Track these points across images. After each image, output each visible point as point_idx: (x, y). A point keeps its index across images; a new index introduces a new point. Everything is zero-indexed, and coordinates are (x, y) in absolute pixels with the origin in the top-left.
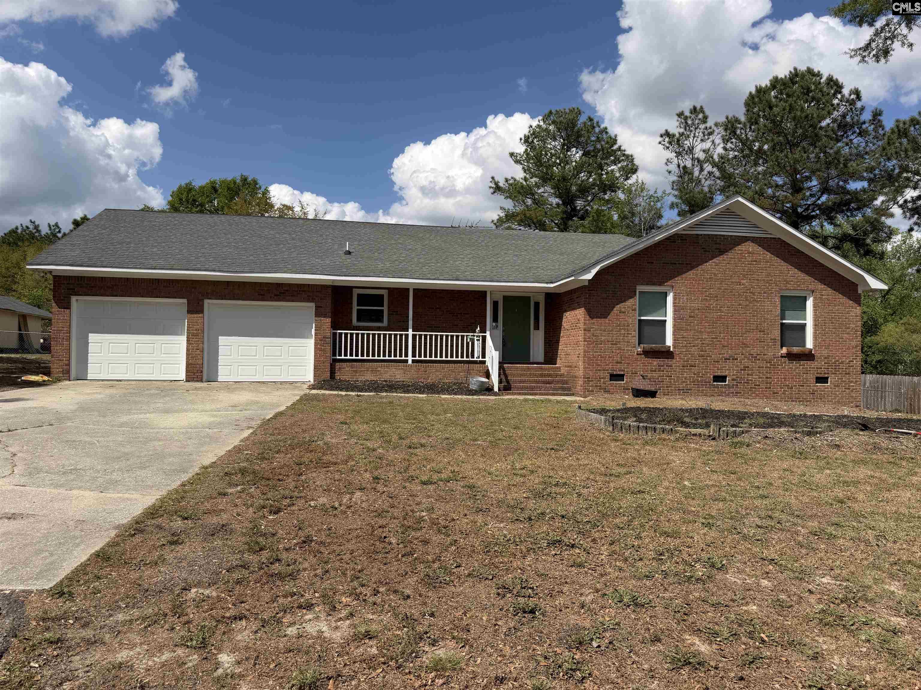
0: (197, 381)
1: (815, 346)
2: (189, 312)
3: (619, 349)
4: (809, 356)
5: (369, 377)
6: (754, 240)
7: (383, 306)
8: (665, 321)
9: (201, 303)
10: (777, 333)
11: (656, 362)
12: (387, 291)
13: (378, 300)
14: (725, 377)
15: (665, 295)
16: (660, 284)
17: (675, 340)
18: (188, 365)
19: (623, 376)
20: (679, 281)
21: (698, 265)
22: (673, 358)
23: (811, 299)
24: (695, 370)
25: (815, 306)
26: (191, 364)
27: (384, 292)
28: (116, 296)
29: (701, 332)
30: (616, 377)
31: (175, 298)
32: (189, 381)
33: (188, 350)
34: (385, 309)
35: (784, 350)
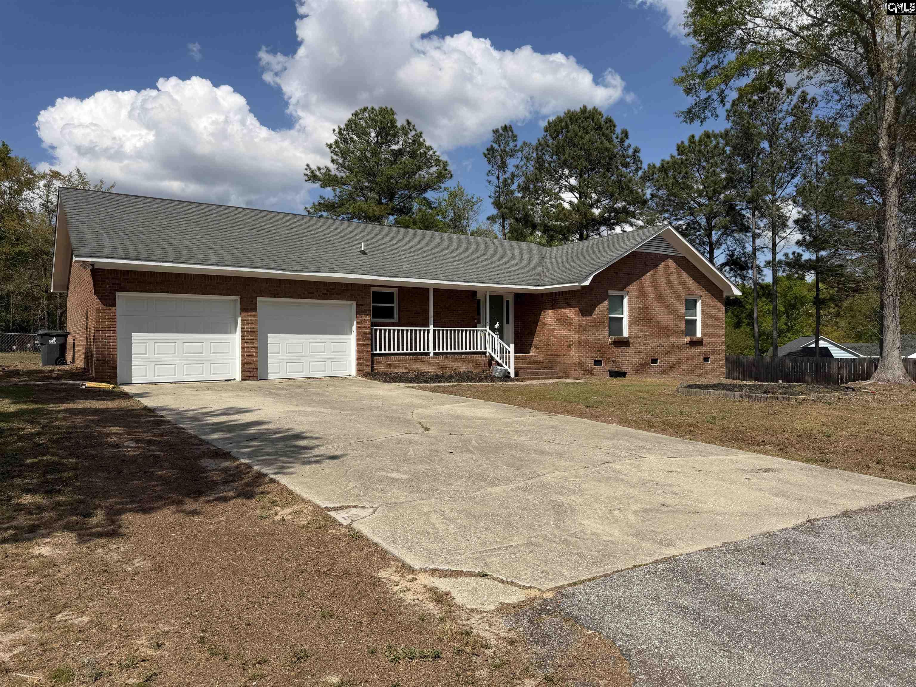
0: (253, 380)
1: (702, 335)
2: (243, 309)
3: (599, 340)
4: (699, 343)
5: (401, 369)
6: (672, 257)
7: (393, 303)
8: (622, 318)
9: (254, 301)
10: (683, 326)
11: (620, 349)
12: (397, 289)
13: (388, 297)
14: (657, 360)
15: (622, 298)
16: (622, 289)
17: (630, 332)
18: (243, 364)
19: (601, 361)
20: (633, 288)
21: (642, 276)
22: (629, 346)
23: (700, 301)
24: (641, 355)
25: (702, 306)
26: (247, 363)
27: (395, 291)
28: (168, 292)
29: (644, 326)
30: (598, 362)
31: (230, 295)
32: (245, 380)
33: (243, 348)
34: (396, 305)
35: (687, 339)
